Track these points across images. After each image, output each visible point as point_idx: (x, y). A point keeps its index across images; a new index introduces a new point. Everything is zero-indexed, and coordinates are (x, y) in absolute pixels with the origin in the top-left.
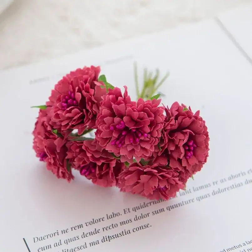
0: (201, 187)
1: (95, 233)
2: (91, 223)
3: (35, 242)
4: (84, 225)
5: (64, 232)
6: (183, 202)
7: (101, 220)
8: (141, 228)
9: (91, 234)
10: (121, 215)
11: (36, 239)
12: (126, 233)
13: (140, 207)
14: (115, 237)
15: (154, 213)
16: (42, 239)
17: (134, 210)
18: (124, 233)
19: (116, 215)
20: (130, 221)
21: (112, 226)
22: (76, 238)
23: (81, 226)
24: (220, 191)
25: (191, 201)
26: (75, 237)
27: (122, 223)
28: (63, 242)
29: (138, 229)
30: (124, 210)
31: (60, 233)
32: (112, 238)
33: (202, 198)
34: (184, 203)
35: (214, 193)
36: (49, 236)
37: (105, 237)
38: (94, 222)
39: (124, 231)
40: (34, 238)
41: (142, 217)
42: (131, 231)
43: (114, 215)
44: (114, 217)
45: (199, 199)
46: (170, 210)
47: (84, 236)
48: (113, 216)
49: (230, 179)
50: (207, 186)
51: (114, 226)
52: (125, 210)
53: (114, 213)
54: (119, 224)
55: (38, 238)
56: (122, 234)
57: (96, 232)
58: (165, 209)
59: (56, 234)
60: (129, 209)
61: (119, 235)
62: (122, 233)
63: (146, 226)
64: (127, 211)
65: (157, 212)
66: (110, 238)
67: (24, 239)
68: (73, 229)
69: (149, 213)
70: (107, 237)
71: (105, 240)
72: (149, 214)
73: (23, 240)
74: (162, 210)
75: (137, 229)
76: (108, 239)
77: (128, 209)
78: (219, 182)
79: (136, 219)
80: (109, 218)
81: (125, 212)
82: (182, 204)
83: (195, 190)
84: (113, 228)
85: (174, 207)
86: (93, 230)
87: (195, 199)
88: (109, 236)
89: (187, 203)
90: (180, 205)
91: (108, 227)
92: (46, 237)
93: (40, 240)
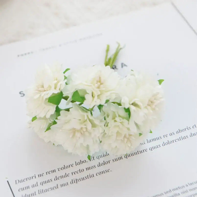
0: (154, 140)
1: (65, 176)
2: (62, 169)
3: (16, 184)
4: (57, 170)
5: (40, 176)
7: (71, 166)
8: (103, 172)
9: (62, 177)
10: (87, 162)
11: (17, 182)
13: (103, 156)
14: (81, 179)
16: (22, 181)
17: (98, 158)
19: (83, 162)
20: (94, 167)
22: (50, 181)
23: (54, 171)
24: (168, 143)
25: (145, 151)
26: (49, 180)
27: (88, 169)
28: (39, 184)
31: (37, 176)
32: (79, 180)
33: (154, 148)
34: (139, 152)
35: (164, 144)
36: (28, 179)
37: (73, 180)
38: (64, 168)
40: (16, 181)
41: (104, 163)
42: (95, 175)
44: (81, 164)
45: (151, 149)
46: (127, 158)
47: (56, 179)
49: (177, 132)
50: (158, 139)
53: (81, 161)
54: (85, 170)
55: (19, 180)
56: (87, 177)
57: (67, 175)
58: (123, 157)
59: (34, 177)
61: (85, 178)
63: (107, 171)
66: (77, 181)
68: (48, 173)
71: (73, 182)
72: (110, 161)
73: (7, 182)
74: (121, 158)
75: (100, 173)
76: (75, 181)
77: (93, 157)
78: (168, 135)
79: (99, 165)
80: (77, 164)
81: (91, 160)
82: (137, 153)
83: (148, 142)
84: (80, 172)
85: (131, 155)
86: (64, 174)
87: (148, 149)
88: (76, 179)
89: (141, 152)
90: (135, 154)
91: (76, 172)
92: (26, 180)
93: (20, 182)
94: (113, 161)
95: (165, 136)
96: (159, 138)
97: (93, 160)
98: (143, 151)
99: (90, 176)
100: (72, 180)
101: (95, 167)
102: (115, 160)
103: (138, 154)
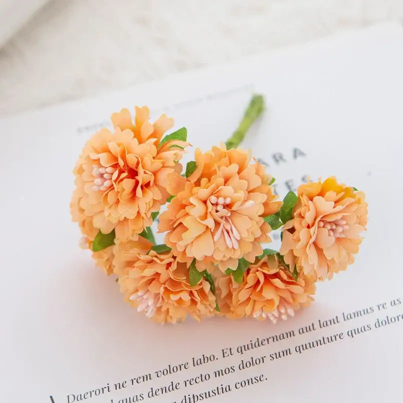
0: (357, 314)
1: (171, 389)
2: (165, 373)
4: (154, 376)
5: (118, 386)
6: (323, 338)
7: (183, 367)
8: (249, 382)
9: (164, 390)
10: (217, 359)
11: (71, 398)
12: (224, 390)
13: (250, 347)
14: (204, 396)
15: (273, 358)
16: (82, 397)
17: (240, 350)
18: (220, 391)
19: (209, 359)
20: (231, 370)
21: (200, 378)
22: (139, 398)
23: (148, 377)
24: (388, 321)
25: (338, 337)
26: (137, 396)
27: (218, 374)
29: (244, 384)
30: (223, 350)
31: (112, 388)
32: (199, 398)
33: (357, 331)
34: (326, 341)
35: (378, 324)
36: (93, 393)
37: (187, 397)
38: (170, 370)
39: (220, 387)
40: (68, 396)
41: (252, 363)
42: (233, 387)
43: (205, 359)
44: (204, 362)
45: (351, 334)
46: (300, 352)
47: (153, 393)
48: (202, 361)
50: (366, 312)
51: (204, 378)
52: (225, 352)
53: (205, 356)
54: (212, 375)
55: (74, 396)
56: (216, 392)
57: (174, 387)
58: (293, 350)
59: (105, 390)
61: (211, 394)
62: (216, 391)
63: (258, 379)
64: (228, 352)
65: (278, 355)
66: (195, 398)
67: (51, 397)
68: (135, 381)
70: (191, 396)
71: (188, 401)
72: (264, 358)
74: (287, 352)
76: (192, 400)
77: (229, 349)
78: (388, 305)
79: (243, 366)
80: (195, 363)
81: (225, 354)
82: (322, 342)
83: (346, 318)
84: (202, 381)
85: (308, 346)
86: (168, 385)
87: (345, 335)
88: (193, 395)
89: (330, 340)
90: (319, 343)
91: (194, 380)
92: (89, 394)
93: (78, 400)
94: (272, 359)
95: (381, 307)
96: (369, 311)
97: (230, 355)
98: (334, 338)
99: (222, 388)
100: (185, 396)
101: (233, 371)
102: (274, 356)
103: (324, 343)
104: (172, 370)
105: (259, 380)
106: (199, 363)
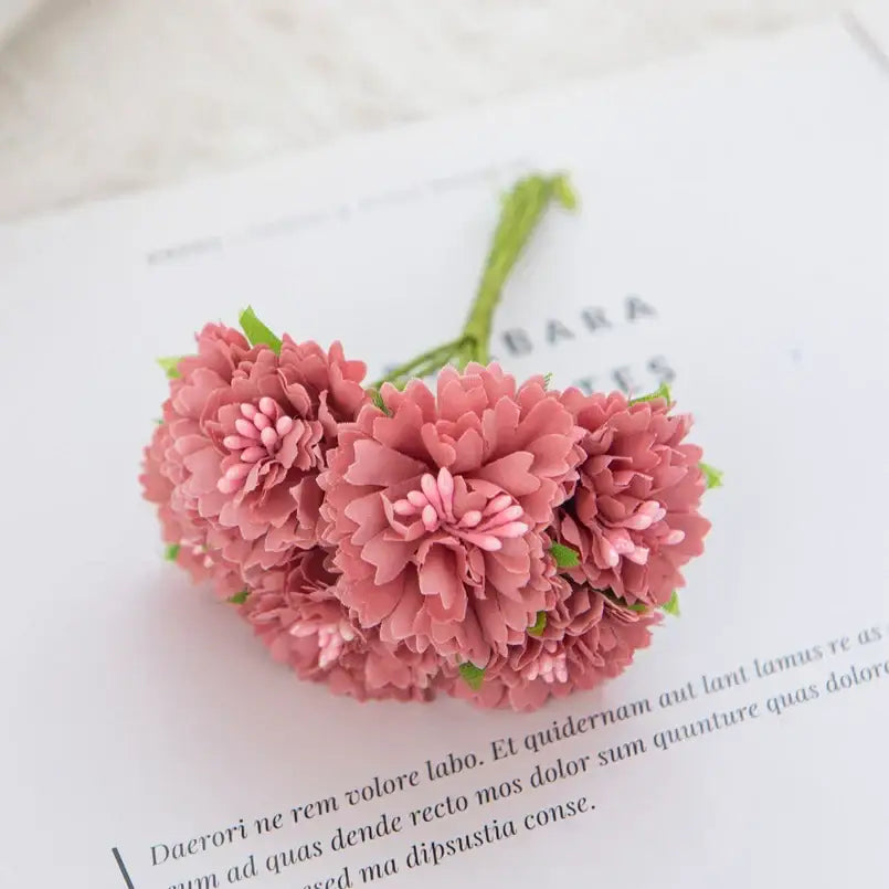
0: (786, 662)
1: (382, 829)
2: (368, 794)
3: (155, 863)
4: (342, 801)
5: (267, 825)
6: (715, 717)
7: (406, 782)
8: (556, 814)
9: (366, 834)
10: (482, 763)
11: (160, 853)
12: (501, 832)
13: (553, 735)
14: (456, 846)
15: (605, 759)
16: (183, 850)
17: (531, 745)
18: (492, 834)
19: (464, 763)
20: (513, 788)
21: (446, 805)
22: (312, 851)
23: (329, 805)
24: (855, 678)
25: (746, 713)
26: (306, 848)
27: (485, 796)
28: (260, 865)
29: (545, 817)
30: (494, 744)
31: (251, 829)
32: (447, 850)
33: (789, 700)
34: (721, 721)
35: (834, 684)
36: (209, 842)
37: (419, 849)
38: (377, 789)
39: (491, 826)
40: (153, 849)
41: (561, 771)
42: (519, 826)
43: (455, 765)
44: (454, 771)
45: (775, 706)
46: (665, 747)
47: (341, 841)
48: (449, 768)
50: (806, 657)
51: (454, 805)
52: (497, 748)
53: (454, 757)
54: (472, 800)
55: (166, 848)
56: (483, 837)
57: (388, 826)
58: (649, 743)
59: (237, 834)
60: (510, 742)
61: (472, 840)
62: (484, 834)
63: (575, 807)
64: (506, 748)
65: (615, 755)
66: (436, 852)
67: (115, 851)
68: (301, 814)
69: (588, 758)
70: (428, 847)
71: (421, 857)
72: (587, 762)
73: (113, 855)
74: (637, 747)
75: (542, 818)
76: (430, 854)
77: (507, 741)
78: (853, 643)
79: (540, 778)
80: (434, 774)
81: (498, 752)
84: (450, 812)
85: (682, 733)
86: (374, 821)
87: (762, 707)
88: (433, 844)
89: (730, 719)
90: (705, 726)
91: (433, 810)
92: (200, 844)
93: (174, 856)
94: (603, 762)
95: (838, 647)
96: (812, 654)
97: (509, 753)
98: (737, 717)
99: (497, 828)
101: (518, 790)
102: (608, 757)
104: (381, 789)
105: (577, 809)
106: (441, 773)
